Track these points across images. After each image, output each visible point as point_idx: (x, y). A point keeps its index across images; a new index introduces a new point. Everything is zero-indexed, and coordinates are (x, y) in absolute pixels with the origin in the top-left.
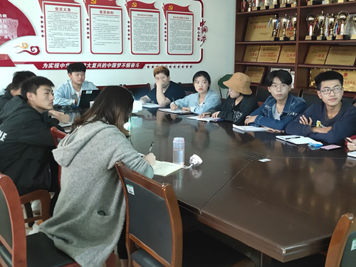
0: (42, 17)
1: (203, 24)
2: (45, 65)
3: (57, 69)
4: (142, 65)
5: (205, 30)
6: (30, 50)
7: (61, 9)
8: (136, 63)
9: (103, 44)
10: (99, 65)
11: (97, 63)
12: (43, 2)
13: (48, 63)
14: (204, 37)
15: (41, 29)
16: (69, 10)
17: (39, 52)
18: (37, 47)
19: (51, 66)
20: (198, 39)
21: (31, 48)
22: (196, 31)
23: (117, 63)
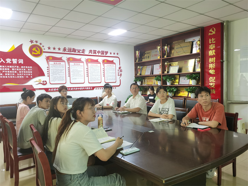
0: (48, 67)
1: (120, 68)
2: (50, 90)
3: (55, 91)
4: (93, 88)
5: (121, 71)
6: (42, 83)
7: (56, 63)
8: (91, 87)
9: (76, 79)
10: (74, 89)
11: (73, 88)
12: (48, 60)
13: (51, 88)
14: (121, 74)
15: (47, 73)
16: (60, 63)
17: (46, 83)
18: (46, 81)
19: (52, 90)
20: (118, 75)
21: (43, 81)
22: (117, 71)
23: (82, 87)
